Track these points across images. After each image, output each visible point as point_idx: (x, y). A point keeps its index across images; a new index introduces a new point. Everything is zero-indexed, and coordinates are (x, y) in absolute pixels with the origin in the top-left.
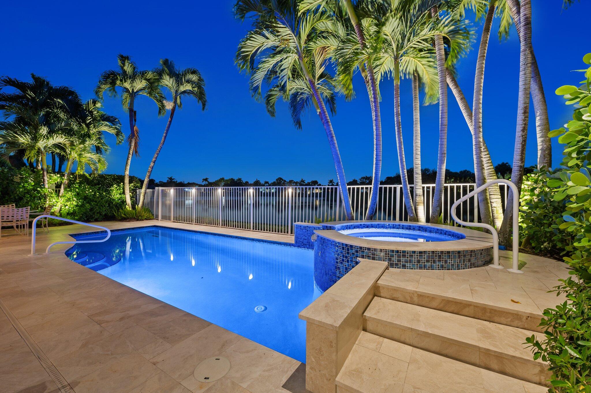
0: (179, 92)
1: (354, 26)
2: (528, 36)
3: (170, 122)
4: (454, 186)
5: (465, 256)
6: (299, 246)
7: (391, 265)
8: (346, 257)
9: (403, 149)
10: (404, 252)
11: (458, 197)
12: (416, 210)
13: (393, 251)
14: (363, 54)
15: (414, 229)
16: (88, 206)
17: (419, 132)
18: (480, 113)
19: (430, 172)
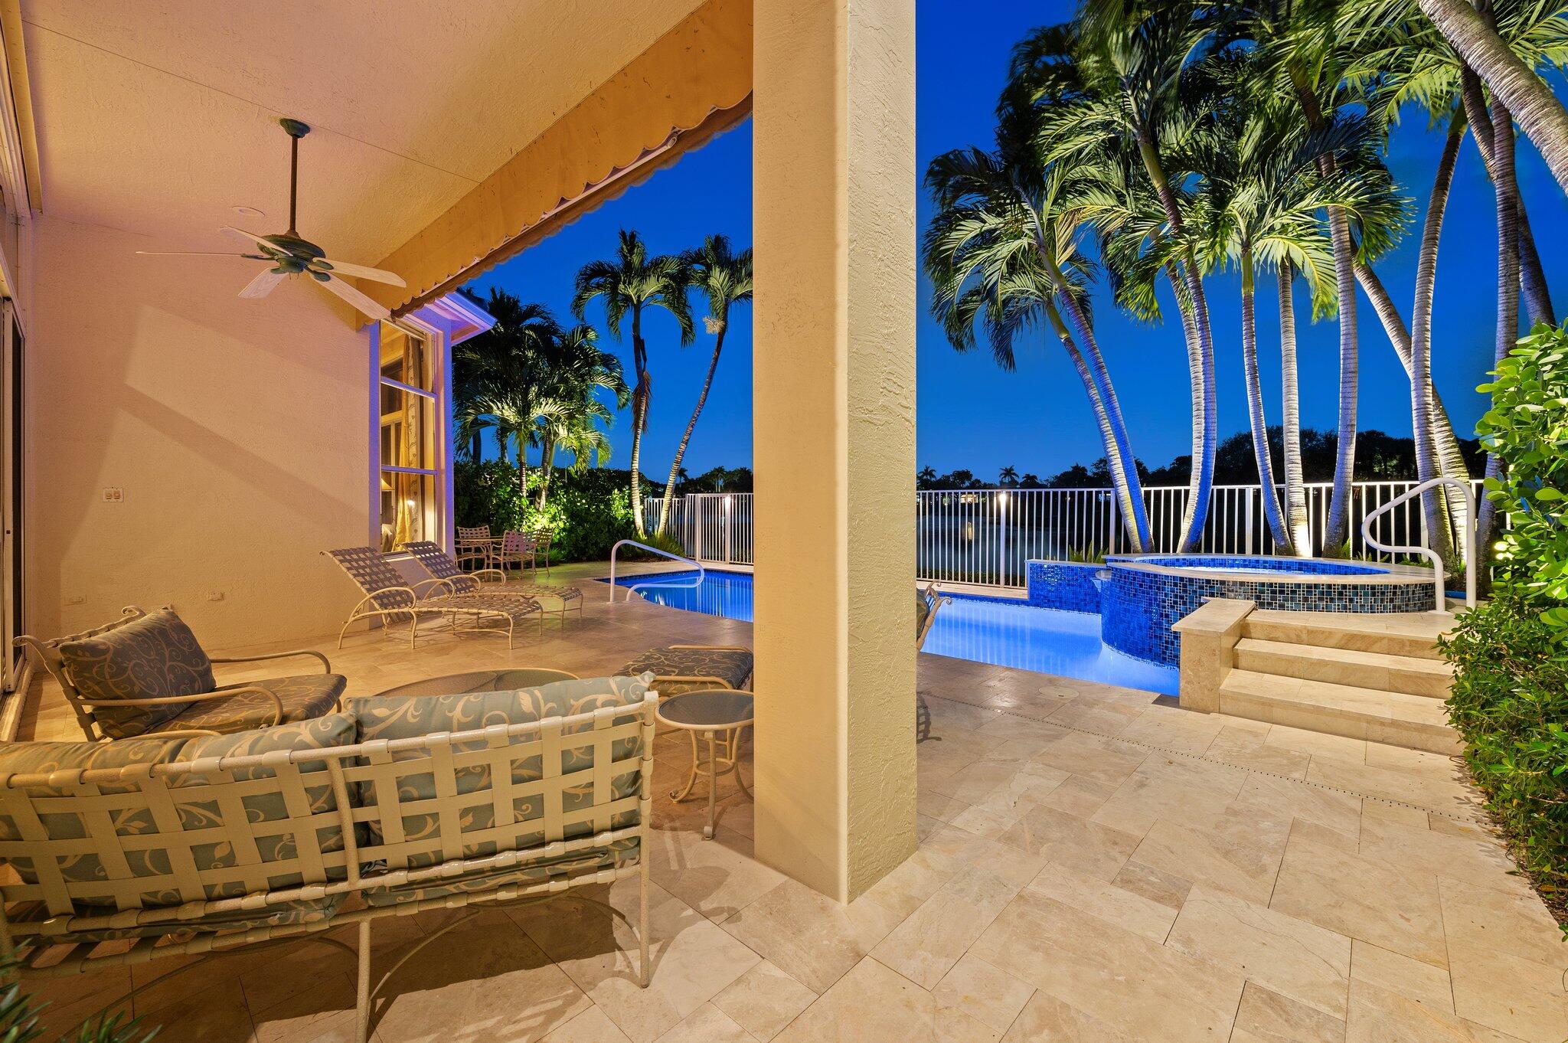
0: (733, 296)
1: (1159, 190)
2: (1511, 228)
3: (716, 359)
4: (1375, 487)
5: (1383, 593)
6: (1037, 605)
7: (1262, 605)
8: (1182, 597)
9: (1263, 418)
10: (1282, 585)
11: (1371, 507)
12: (1291, 533)
13: (1263, 584)
14: (1180, 244)
15: (1289, 567)
16: (580, 531)
17: (1295, 377)
18: (1428, 349)
19: (1319, 440)
